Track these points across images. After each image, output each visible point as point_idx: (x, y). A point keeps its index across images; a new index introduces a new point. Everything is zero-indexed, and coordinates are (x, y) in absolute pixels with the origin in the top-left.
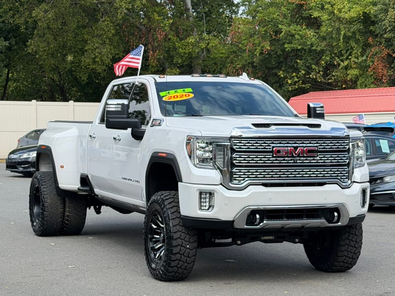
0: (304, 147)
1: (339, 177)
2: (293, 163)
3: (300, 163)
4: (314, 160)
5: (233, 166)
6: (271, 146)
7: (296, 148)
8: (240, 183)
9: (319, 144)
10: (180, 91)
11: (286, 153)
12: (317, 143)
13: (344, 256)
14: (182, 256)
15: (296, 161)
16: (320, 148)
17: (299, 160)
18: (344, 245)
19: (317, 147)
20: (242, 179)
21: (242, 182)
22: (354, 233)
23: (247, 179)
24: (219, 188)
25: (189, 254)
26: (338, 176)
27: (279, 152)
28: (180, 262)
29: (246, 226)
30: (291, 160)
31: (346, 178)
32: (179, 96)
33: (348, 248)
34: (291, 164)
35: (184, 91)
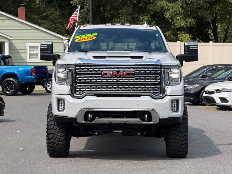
0: (124, 71)
1: (152, 92)
2: (116, 81)
3: (121, 81)
4: (132, 80)
5: (76, 83)
6: (100, 70)
7: (118, 72)
8: (81, 94)
9: (136, 70)
10: (89, 35)
11: (111, 75)
12: (134, 69)
13: (174, 146)
14: (55, 140)
15: (118, 81)
16: (136, 72)
17: (121, 80)
18: (172, 139)
19: (134, 71)
20: (82, 91)
21: (82, 93)
22: (179, 131)
23: (84, 91)
24: (67, 97)
25: (59, 140)
26: (150, 91)
27: (106, 74)
28: (54, 144)
29: (84, 122)
30: (115, 80)
31: (159, 92)
32: (86, 39)
33: (175, 140)
34: (115, 82)
35: (91, 35)
